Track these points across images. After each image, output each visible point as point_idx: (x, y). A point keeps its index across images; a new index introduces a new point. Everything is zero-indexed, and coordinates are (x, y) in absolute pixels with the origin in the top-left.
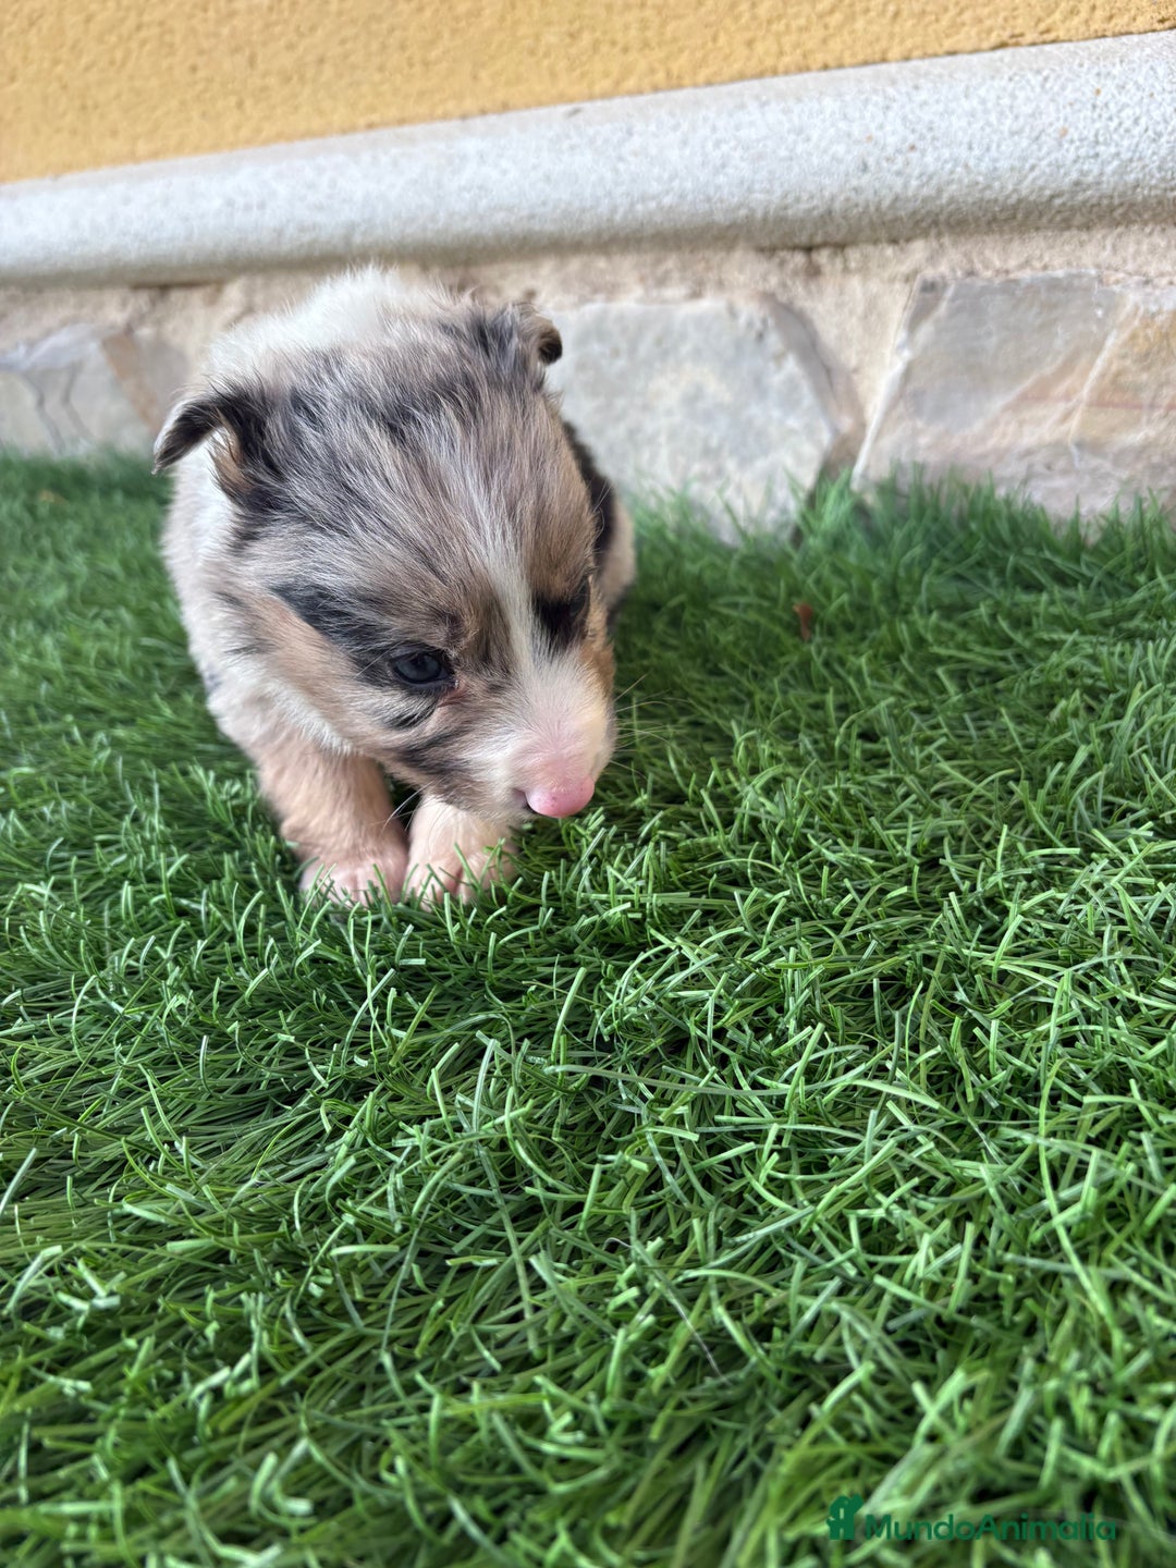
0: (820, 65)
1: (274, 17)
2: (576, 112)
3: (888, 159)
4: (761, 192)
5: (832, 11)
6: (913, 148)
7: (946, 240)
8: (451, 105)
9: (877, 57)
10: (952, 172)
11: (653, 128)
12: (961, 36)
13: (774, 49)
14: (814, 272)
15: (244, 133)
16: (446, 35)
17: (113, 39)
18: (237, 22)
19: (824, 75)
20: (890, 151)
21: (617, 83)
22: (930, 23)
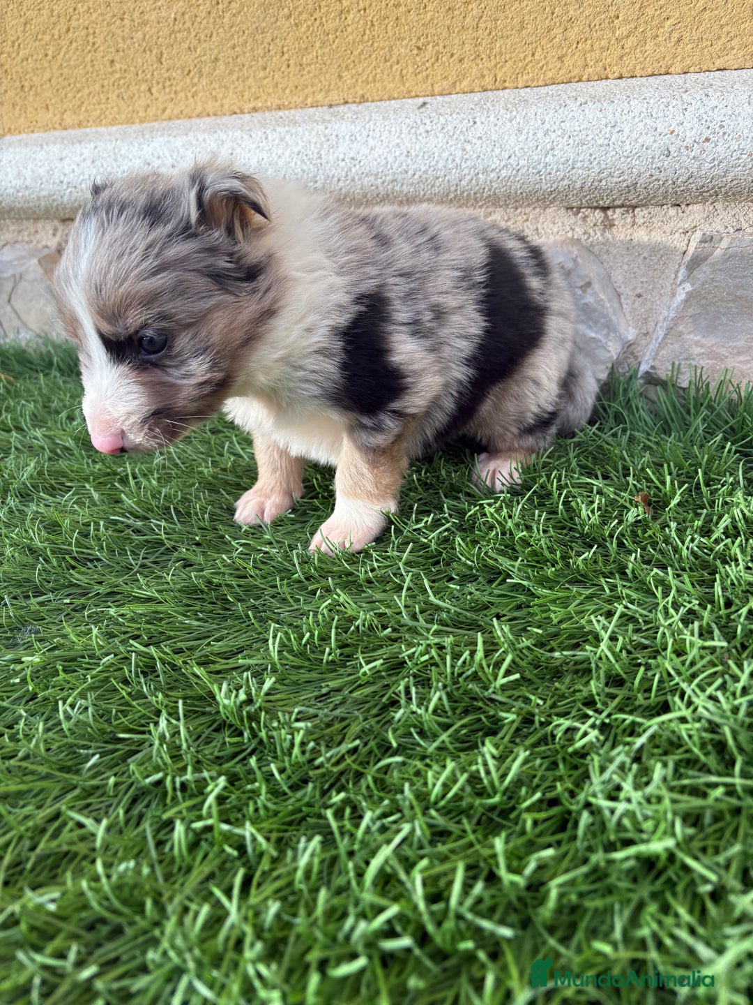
0: (617, 75)
1: (179, 26)
2: (425, 104)
3: (687, 148)
4: (582, 168)
5: (628, 36)
6: (707, 140)
7: (719, 206)
8: (320, 97)
9: (663, 71)
10: (739, 159)
11: (492, 118)
12: (731, 57)
13: (580, 63)
14: (609, 224)
15: (152, 111)
16: (318, 45)
17: (47, 38)
18: (148, 29)
19: (622, 82)
20: (689, 141)
21: (454, 84)
22: (706, 47)
